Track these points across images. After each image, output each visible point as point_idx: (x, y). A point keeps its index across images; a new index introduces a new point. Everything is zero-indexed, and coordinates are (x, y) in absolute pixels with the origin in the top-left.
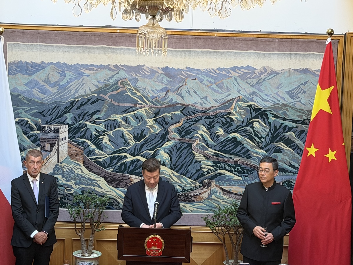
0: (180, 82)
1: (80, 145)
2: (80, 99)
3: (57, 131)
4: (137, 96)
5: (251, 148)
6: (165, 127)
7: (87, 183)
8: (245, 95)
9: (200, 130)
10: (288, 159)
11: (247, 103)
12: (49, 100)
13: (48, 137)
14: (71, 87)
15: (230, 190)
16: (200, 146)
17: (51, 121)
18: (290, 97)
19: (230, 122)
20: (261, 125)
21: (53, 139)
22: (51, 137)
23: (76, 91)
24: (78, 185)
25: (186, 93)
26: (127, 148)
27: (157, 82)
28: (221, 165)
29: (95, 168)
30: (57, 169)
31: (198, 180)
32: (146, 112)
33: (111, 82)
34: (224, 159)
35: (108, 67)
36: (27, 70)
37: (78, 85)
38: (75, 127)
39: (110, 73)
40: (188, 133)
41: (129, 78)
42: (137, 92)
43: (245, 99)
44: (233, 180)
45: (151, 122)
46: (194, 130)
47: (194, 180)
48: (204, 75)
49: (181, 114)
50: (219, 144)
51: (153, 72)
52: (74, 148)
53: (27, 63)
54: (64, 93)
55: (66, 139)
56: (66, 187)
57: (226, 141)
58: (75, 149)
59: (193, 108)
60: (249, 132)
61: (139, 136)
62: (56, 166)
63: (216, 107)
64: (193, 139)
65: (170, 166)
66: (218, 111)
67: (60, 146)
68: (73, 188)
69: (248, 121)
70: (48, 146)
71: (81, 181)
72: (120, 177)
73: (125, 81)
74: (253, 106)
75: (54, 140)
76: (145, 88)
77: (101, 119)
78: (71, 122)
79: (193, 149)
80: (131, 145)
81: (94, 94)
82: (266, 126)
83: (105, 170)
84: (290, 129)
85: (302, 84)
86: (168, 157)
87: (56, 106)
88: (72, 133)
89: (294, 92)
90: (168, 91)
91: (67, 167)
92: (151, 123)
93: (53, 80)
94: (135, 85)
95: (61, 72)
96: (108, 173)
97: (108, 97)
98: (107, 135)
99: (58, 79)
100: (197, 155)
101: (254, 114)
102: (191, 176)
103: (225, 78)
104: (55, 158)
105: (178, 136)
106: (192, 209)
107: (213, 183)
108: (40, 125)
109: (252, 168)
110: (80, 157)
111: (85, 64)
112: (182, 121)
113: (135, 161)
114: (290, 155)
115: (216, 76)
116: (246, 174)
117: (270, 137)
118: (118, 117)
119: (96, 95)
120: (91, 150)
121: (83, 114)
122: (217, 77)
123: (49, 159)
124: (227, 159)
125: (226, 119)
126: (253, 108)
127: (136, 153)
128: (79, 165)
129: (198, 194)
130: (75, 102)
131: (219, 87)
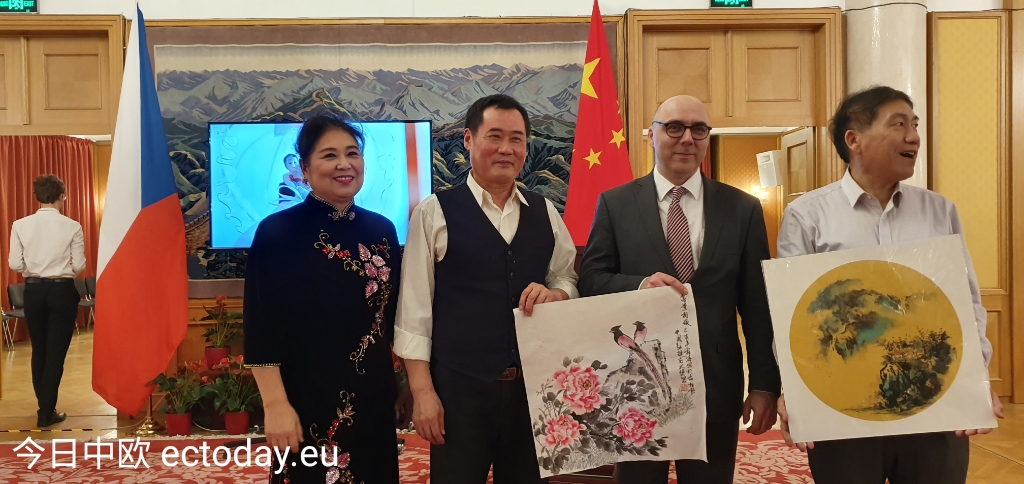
0: (399, 91)
10: (556, 194)
18: (555, 105)
23: (254, 110)
25: (410, 106)
27: (368, 92)
33: (302, 94)
35: (297, 73)
36: (183, 83)
37: (256, 101)
39: (301, 82)
41: (327, 87)
42: (340, 108)
48: (433, 79)
50: (460, 176)
51: (361, 78)
53: (182, 73)
54: (236, 113)
63: (453, 125)
66: (456, 130)
73: (322, 92)
76: (351, 101)
81: (279, 113)
85: (570, 86)
89: (560, 99)
90: (383, 105)
93: (220, 95)
94: (337, 98)
95: (231, 84)
97: (299, 116)
99: (227, 93)
103: (463, 83)
111: (265, 71)
115: (451, 80)
119: (282, 114)
131: (454, 96)
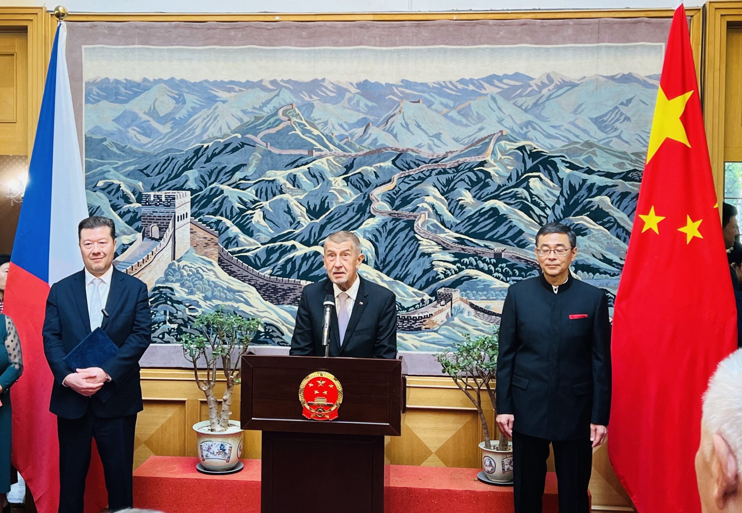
0: (390, 108)
1: (211, 228)
2: (210, 144)
3: (170, 202)
4: (312, 136)
5: (525, 227)
6: (365, 192)
7: (224, 296)
8: (513, 128)
9: (429, 196)
10: (598, 248)
11: (516, 142)
12: (157, 147)
13: (155, 214)
14: (195, 123)
15: (488, 307)
16: (429, 224)
17: (159, 185)
18: (600, 128)
19: (485, 179)
20: (544, 184)
21: (164, 217)
22: (161, 214)
24: (210, 300)
25: (402, 128)
26: (297, 232)
27: (348, 109)
28: (470, 261)
29: (240, 269)
30: (171, 273)
31: (427, 290)
32: (329, 165)
33: (266, 111)
34: (476, 249)
35: (259, 85)
36: (117, 94)
37: (208, 119)
38: (203, 195)
40: (405, 202)
41: (297, 103)
42: (312, 129)
43: (512, 136)
44: (493, 289)
45: (338, 183)
46: (417, 196)
47: (419, 290)
48: (434, 93)
49: (393, 166)
50: (466, 221)
51: (341, 91)
52: (201, 234)
53: (117, 82)
54: (183, 133)
55: (187, 217)
56: (187, 304)
57: (477, 214)
58: (203, 234)
59: (414, 154)
60: (521, 198)
61: (318, 208)
62: (170, 266)
63: (458, 153)
64: (415, 214)
65: (376, 263)
66: (461, 160)
67: (176, 231)
68: (200, 307)
69: (518, 177)
70: (155, 231)
71: (214, 294)
72: (285, 285)
73: (290, 109)
74: (527, 149)
75: (165, 220)
76: (326, 120)
77: (249, 180)
78: (196, 185)
79: (417, 231)
80: (303, 226)
81: (236, 135)
82: (554, 186)
83: (258, 271)
84: (601, 190)
85: (622, 104)
86: (371, 248)
87: (169, 157)
88: (197, 206)
89: (607, 120)
90: (368, 125)
91: (189, 267)
92: (338, 185)
94: (309, 117)
95: (177, 97)
96: (263, 278)
97: (261, 139)
98: (261, 208)
99: (172, 108)
100: (424, 242)
101: (530, 164)
102: (413, 281)
103: (474, 98)
104: (168, 252)
105: (388, 208)
106: (418, 344)
107: (456, 294)
108: (140, 193)
109: (529, 266)
110: (213, 249)
111: (219, 80)
112: (395, 180)
113: (311, 255)
114: (603, 239)
115: (458, 94)
116: (518, 276)
117: (561, 206)
118: (279, 176)
119: (239, 136)
120: (232, 236)
121: (217, 170)
122: (459, 96)
123: (157, 253)
124: (480, 249)
125: (476, 174)
126: (529, 152)
127: (312, 241)
128: (210, 263)
129: (427, 316)
130: (202, 150)
131: (462, 115)
